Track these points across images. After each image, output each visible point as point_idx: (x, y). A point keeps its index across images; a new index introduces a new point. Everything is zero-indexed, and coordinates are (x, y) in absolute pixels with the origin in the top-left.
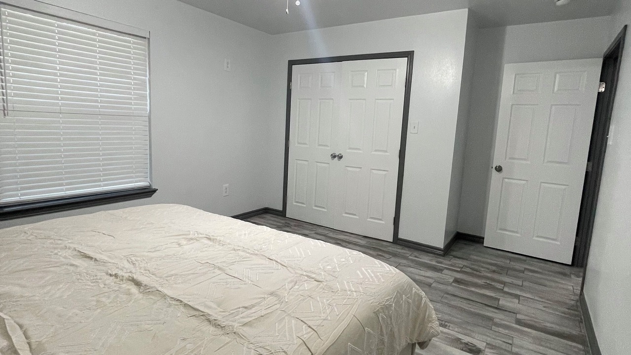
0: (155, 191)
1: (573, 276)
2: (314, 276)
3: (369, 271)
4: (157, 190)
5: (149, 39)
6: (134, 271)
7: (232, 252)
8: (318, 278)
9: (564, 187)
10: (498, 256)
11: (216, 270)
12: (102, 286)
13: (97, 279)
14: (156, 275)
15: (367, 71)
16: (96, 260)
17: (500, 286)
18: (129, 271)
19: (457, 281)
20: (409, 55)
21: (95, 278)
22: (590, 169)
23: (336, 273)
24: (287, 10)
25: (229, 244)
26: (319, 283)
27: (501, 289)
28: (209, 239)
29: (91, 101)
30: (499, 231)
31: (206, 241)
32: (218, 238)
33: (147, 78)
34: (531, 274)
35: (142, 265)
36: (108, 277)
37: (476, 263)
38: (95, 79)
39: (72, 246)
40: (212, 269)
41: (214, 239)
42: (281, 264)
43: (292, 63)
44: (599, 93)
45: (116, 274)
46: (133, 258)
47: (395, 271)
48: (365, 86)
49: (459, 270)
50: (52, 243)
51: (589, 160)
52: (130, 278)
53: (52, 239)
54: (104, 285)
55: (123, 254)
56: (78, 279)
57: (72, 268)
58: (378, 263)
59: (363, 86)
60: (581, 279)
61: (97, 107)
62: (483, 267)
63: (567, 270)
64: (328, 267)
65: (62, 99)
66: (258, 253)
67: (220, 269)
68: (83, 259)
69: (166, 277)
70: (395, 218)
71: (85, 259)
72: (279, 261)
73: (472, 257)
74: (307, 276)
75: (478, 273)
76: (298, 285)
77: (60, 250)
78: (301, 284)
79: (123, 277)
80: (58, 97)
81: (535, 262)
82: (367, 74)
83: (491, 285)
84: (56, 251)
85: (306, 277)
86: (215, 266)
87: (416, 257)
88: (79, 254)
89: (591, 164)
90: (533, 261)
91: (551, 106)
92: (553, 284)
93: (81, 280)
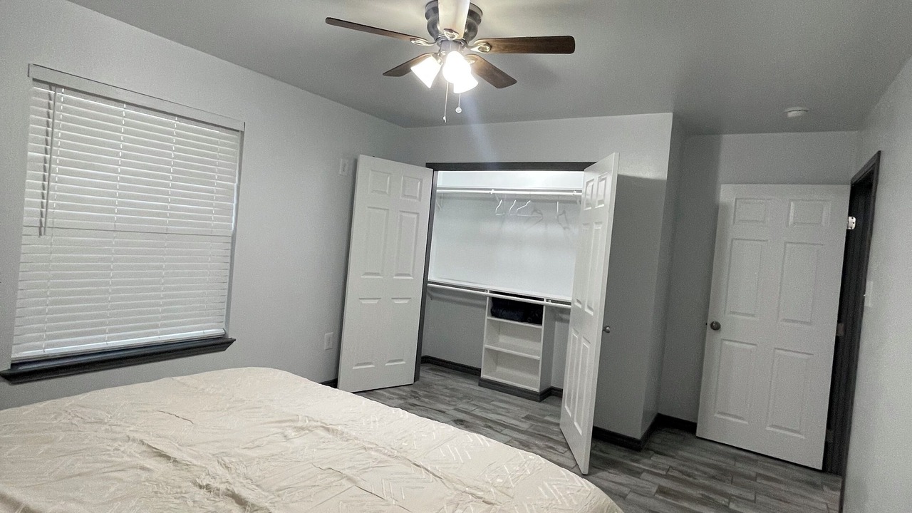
0: (231, 342)
1: (825, 488)
2: (480, 494)
3: (555, 487)
4: (235, 340)
5: (243, 133)
6: (231, 481)
7: (361, 451)
8: (487, 498)
9: (806, 356)
10: (718, 453)
11: (344, 481)
12: (191, 504)
13: (181, 493)
14: (261, 487)
16: (175, 461)
17: (723, 501)
18: (225, 481)
19: (662, 491)
21: (179, 490)
22: (841, 333)
23: (510, 490)
24: (444, 118)
25: (356, 439)
26: (489, 506)
27: (725, 506)
28: (328, 429)
29: (158, 215)
30: (718, 416)
31: (322, 433)
32: (339, 428)
33: (235, 184)
34: (764, 482)
35: (242, 470)
36: (197, 489)
37: (687, 464)
38: (166, 186)
39: (138, 436)
40: (339, 478)
41: (333, 431)
42: (434, 474)
44: (848, 231)
45: (207, 485)
46: (225, 459)
47: (590, 487)
49: (664, 473)
50: (107, 431)
51: (839, 321)
52: (230, 493)
53: (105, 423)
54: (194, 502)
55: (211, 452)
56: (156, 492)
57: (144, 475)
58: (564, 474)
60: (838, 493)
61: (164, 223)
62: (697, 470)
63: (818, 478)
64: (498, 480)
65: (120, 212)
66: (399, 454)
67: (349, 479)
68: (154, 458)
69: (278, 490)
71: (158, 458)
72: (429, 469)
73: (680, 453)
74: (472, 494)
75: (691, 479)
76: (461, 509)
77: (120, 443)
78: (464, 507)
79: (218, 490)
80: (114, 210)
81: (769, 464)
83: (710, 498)
84: (116, 445)
85: (470, 496)
86: (341, 475)
87: (602, 452)
88: (149, 450)
89: (842, 326)
90: (768, 463)
91: (785, 244)
92: (801, 501)
93: (160, 493)
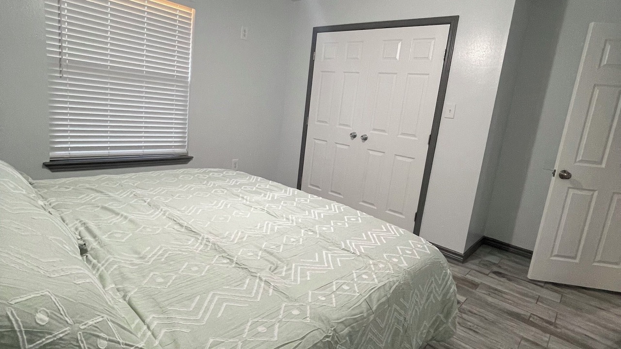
15: (401, 40)
20: (452, 22)
43: (316, 31)
48: (398, 57)
59: (395, 58)
70: (416, 214)
82: (401, 44)
